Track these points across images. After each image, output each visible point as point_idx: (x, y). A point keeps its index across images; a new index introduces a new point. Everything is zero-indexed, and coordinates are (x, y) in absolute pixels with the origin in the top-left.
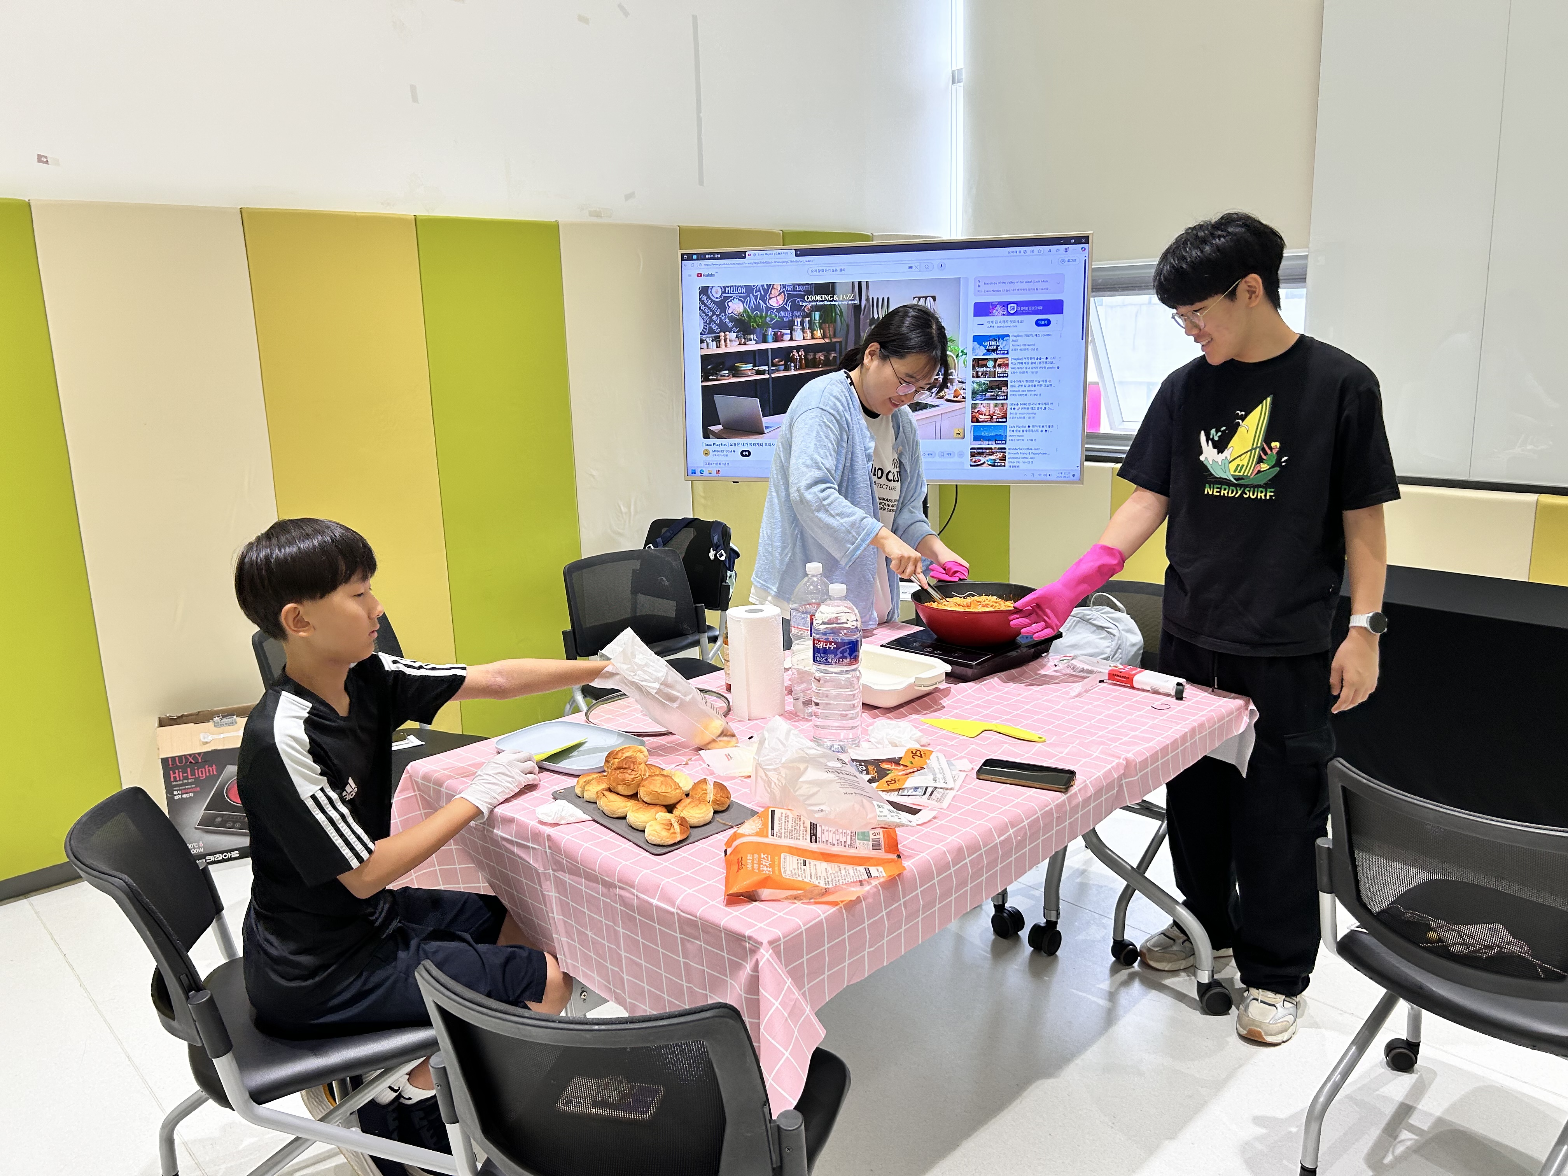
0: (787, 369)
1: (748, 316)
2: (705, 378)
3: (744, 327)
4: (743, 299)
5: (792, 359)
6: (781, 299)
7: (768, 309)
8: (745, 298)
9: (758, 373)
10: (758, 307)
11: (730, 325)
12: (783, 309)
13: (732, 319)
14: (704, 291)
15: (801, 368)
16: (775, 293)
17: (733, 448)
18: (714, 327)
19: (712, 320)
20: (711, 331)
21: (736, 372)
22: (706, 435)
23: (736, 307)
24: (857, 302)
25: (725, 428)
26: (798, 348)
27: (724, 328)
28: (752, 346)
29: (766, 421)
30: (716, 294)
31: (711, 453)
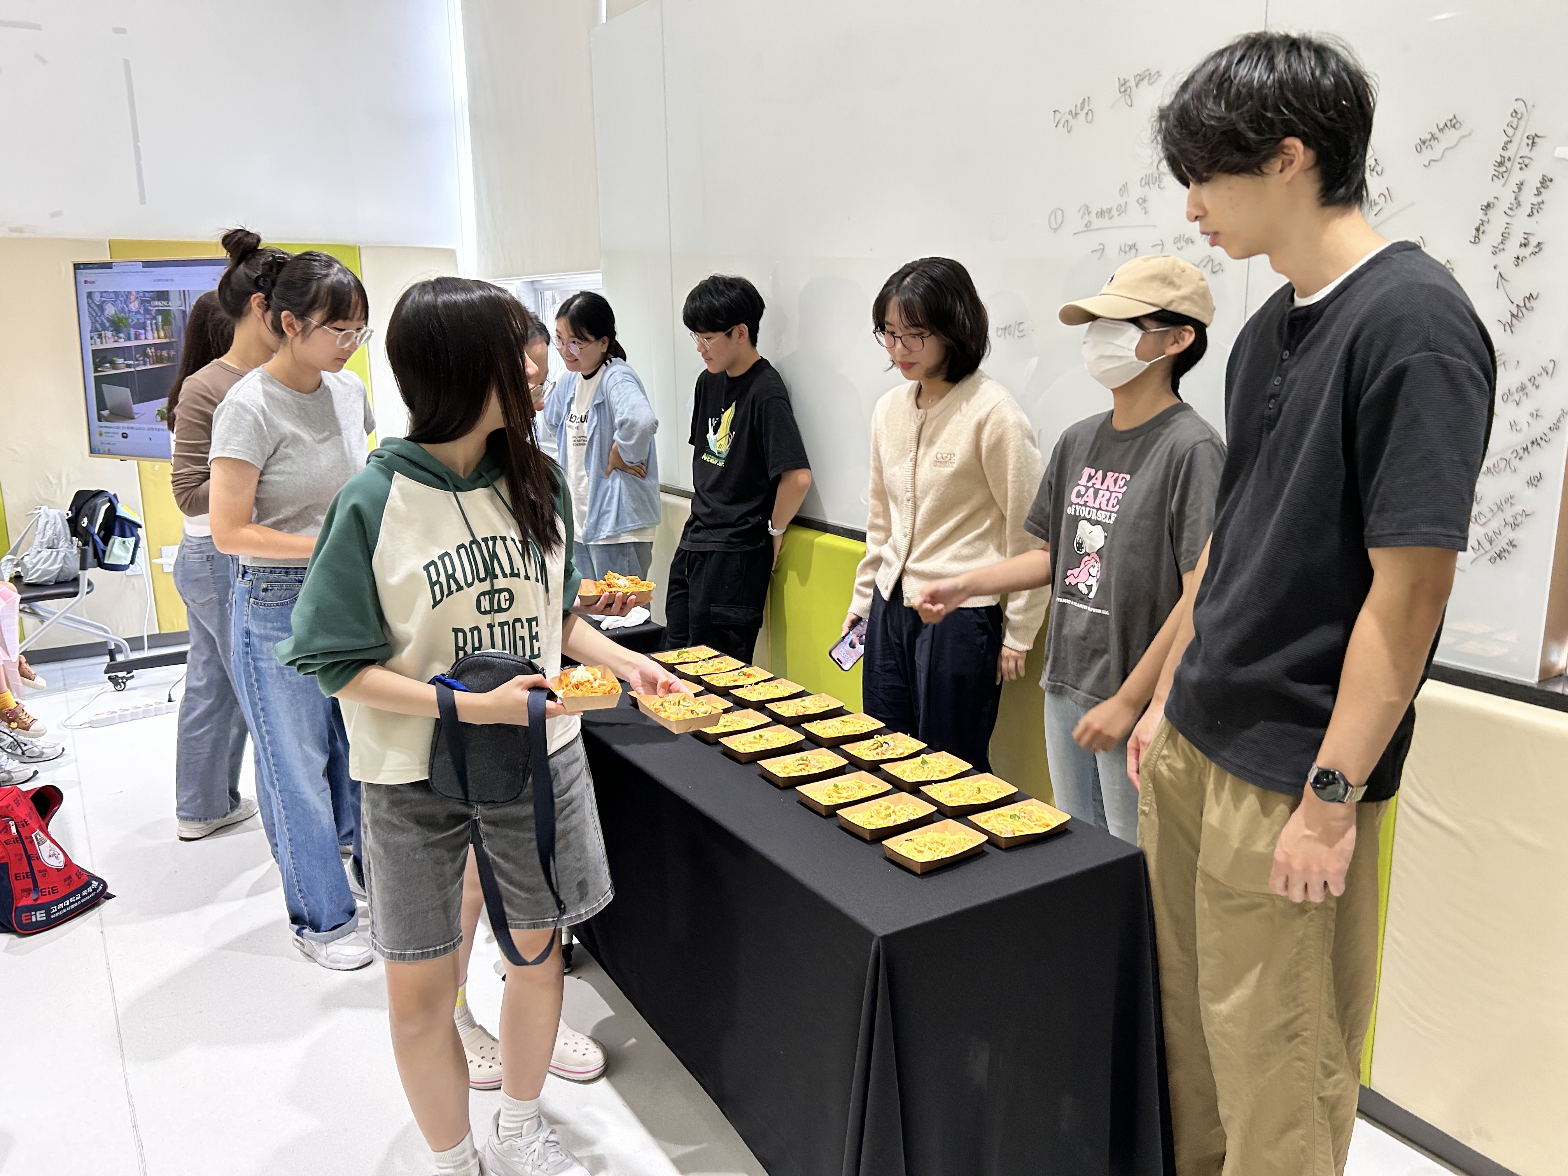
0: (145, 364)
1: (118, 318)
2: (96, 371)
3: (117, 326)
4: (114, 303)
5: (146, 355)
6: (137, 303)
7: (130, 312)
8: (114, 301)
9: (128, 366)
10: (123, 311)
11: (107, 324)
12: (138, 312)
13: (108, 320)
14: (90, 295)
15: (154, 363)
16: (133, 298)
17: (116, 430)
18: (98, 326)
19: (97, 321)
20: (97, 330)
21: (114, 366)
22: (100, 420)
23: (110, 310)
24: (183, 308)
25: (111, 413)
26: (150, 346)
27: (105, 328)
28: (122, 343)
29: (137, 408)
30: (97, 298)
31: (104, 435)
